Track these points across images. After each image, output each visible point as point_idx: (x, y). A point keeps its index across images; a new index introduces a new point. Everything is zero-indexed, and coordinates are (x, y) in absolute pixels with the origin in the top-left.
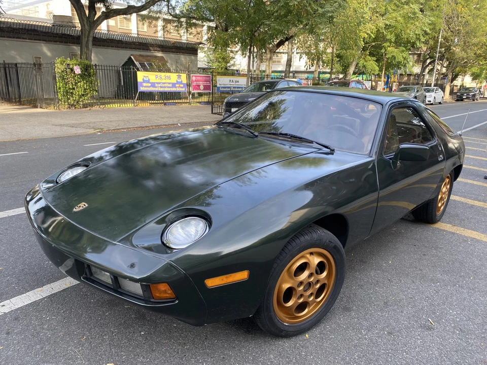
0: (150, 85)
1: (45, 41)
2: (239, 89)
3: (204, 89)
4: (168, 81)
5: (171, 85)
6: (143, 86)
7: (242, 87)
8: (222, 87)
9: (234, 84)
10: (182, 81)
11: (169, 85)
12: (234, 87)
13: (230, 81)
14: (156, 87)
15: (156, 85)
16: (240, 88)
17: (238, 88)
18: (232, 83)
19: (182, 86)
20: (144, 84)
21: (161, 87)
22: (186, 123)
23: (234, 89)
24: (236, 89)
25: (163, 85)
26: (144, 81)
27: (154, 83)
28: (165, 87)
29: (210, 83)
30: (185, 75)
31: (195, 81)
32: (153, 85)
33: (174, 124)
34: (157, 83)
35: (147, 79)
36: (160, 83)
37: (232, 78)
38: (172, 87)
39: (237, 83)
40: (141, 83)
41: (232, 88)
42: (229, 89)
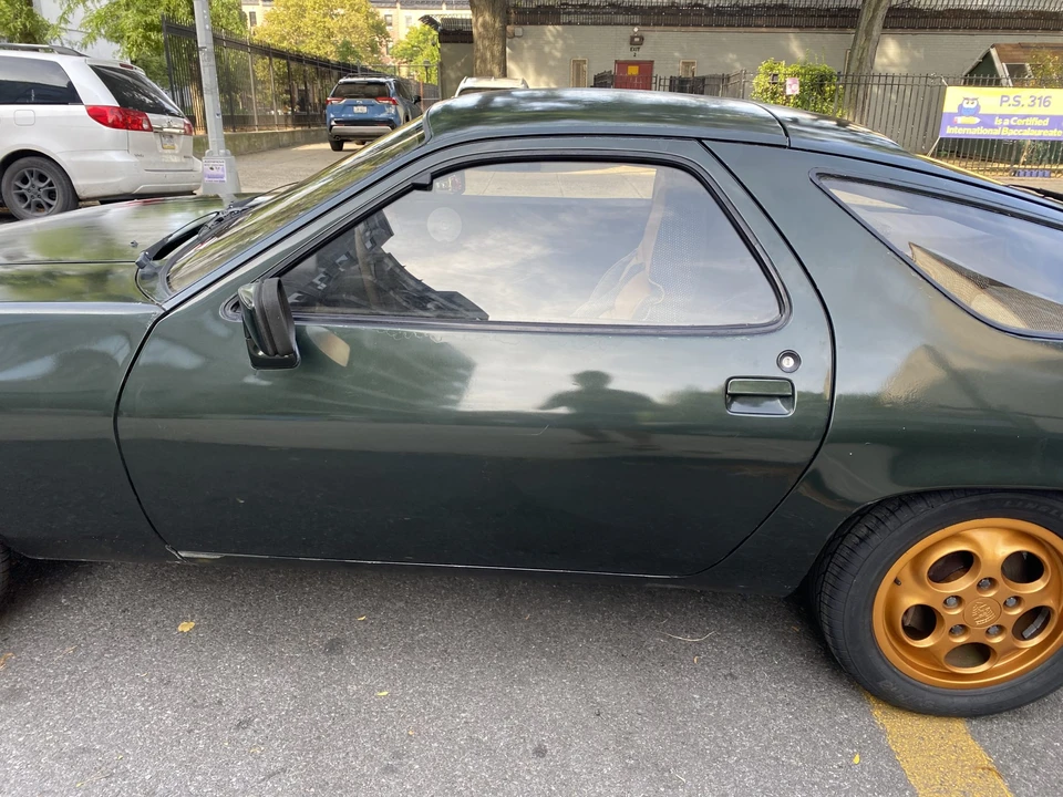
0: (977, 120)
1: (799, 27)
4: (1038, 110)
5: (1046, 122)
6: (954, 124)
11: (1039, 123)
14: (997, 127)
15: (998, 121)
20: (960, 120)
21: (1010, 127)
25: (1020, 122)
26: (962, 111)
27: (992, 117)
28: (1025, 127)
32: (987, 121)
34: (1003, 117)
35: (973, 106)
36: (1009, 117)
38: (1049, 127)
40: (952, 115)
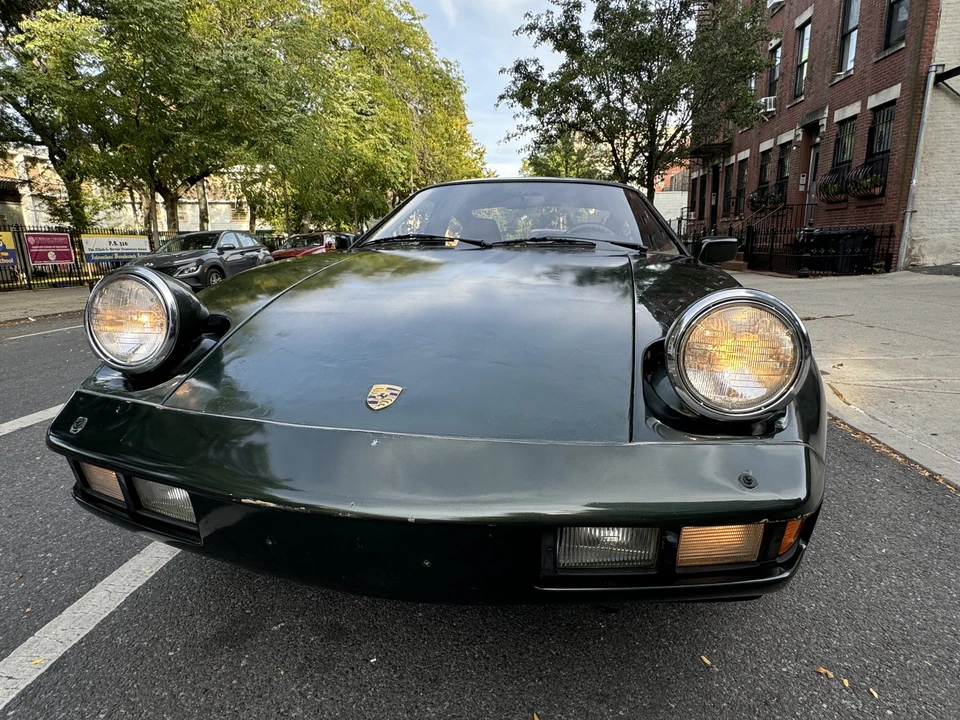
2: (131, 257)
3: (57, 259)
7: (136, 254)
8: (95, 255)
9: (117, 249)
10: (4, 245)
12: (119, 254)
13: (110, 243)
16: (132, 254)
17: (128, 254)
18: (114, 247)
19: (6, 254)
22: (46, 316)
23: (121, 257)
24: (125, 257)
29: (69, 248)
30: (9, 234)
31: (35, 245)
33: (19, 320)
37: (113, 238)
39: (125, 247)
41: (116, 255)
42: (111, 257)
